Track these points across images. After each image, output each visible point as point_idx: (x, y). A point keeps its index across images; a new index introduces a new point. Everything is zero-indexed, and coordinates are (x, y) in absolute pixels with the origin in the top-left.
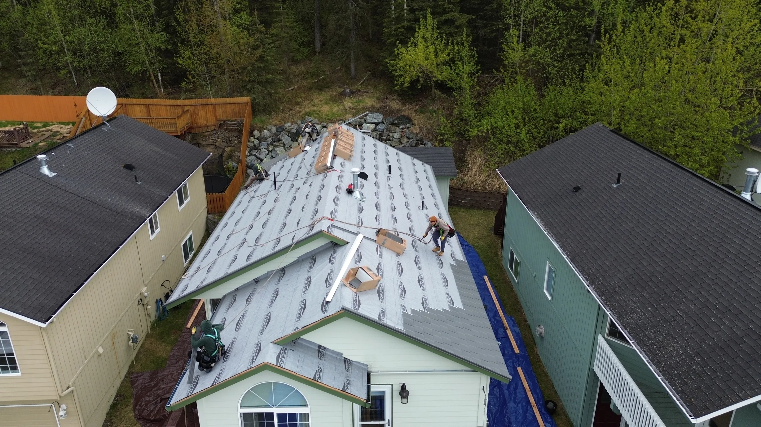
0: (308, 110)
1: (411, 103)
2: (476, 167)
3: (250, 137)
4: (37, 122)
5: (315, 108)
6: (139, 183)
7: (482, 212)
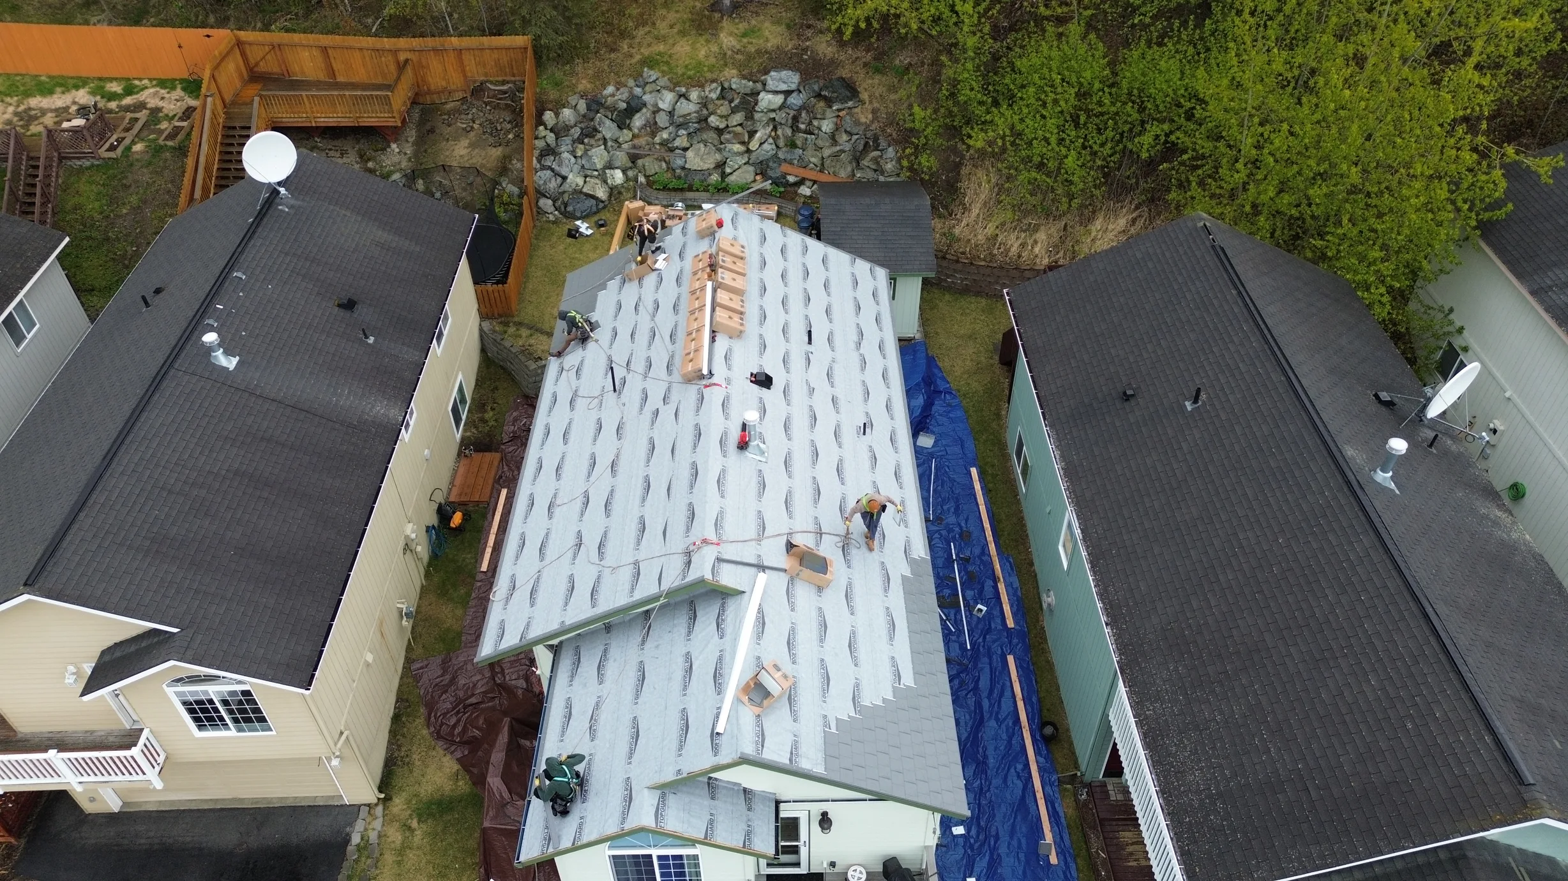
0: (646, 52)
2: (978, 205)
3: (537, 127)
4: (111, 80)
5: (661, 47)
6: (371, 340)
7: (984, 301)
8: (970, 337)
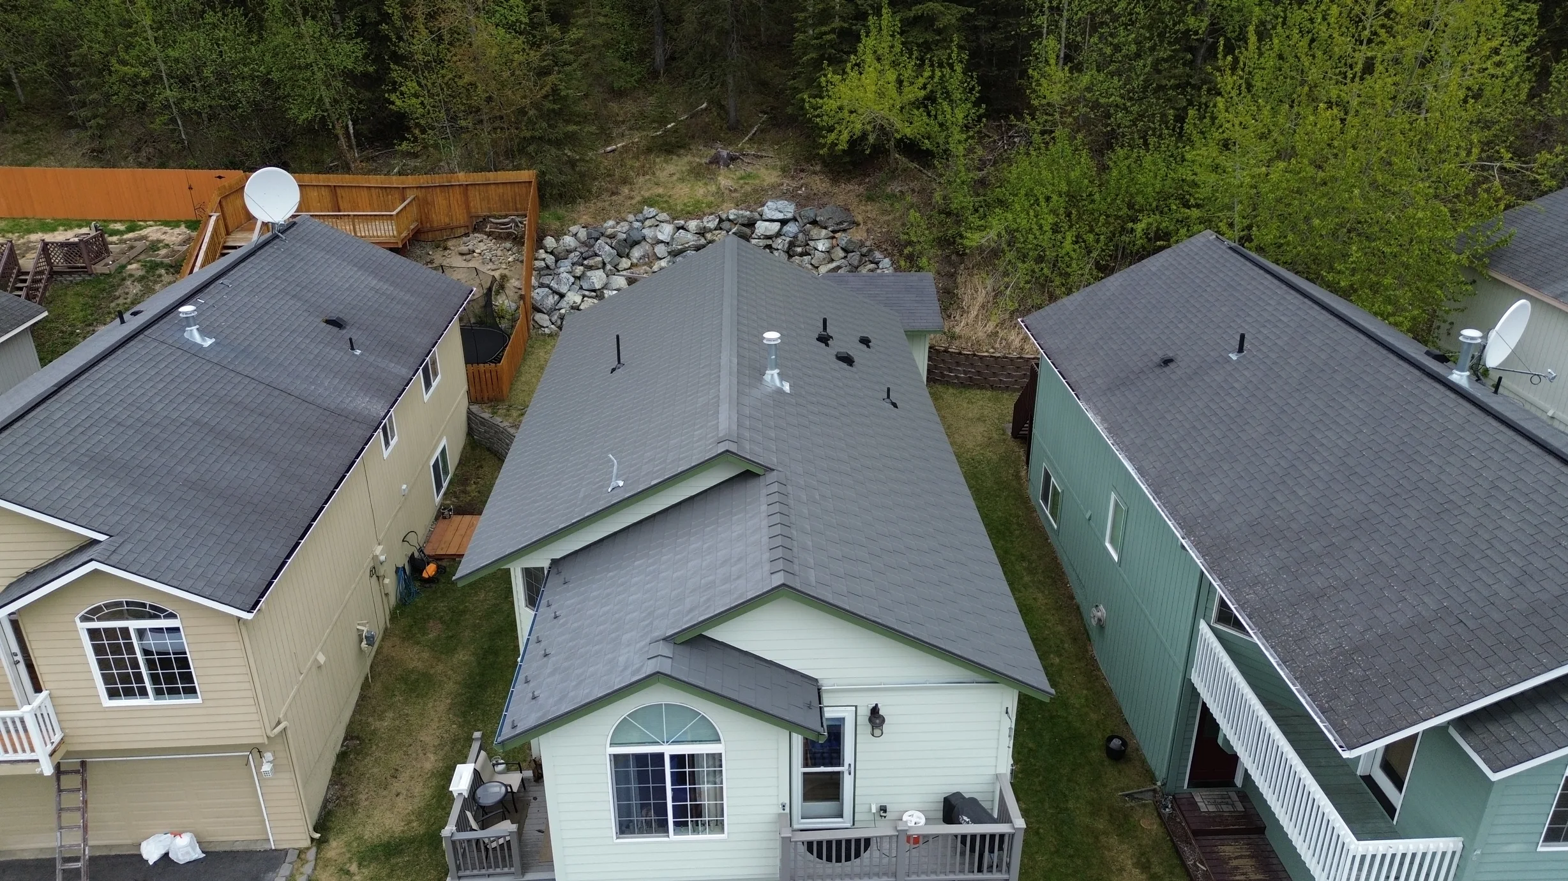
0: (647, 194)
1: (849, 181)
2: (977, 308)
3: (537, 251)
5: (661, 191)
6: (358, 352)
7: (989, 393)
8: (979, 419)
